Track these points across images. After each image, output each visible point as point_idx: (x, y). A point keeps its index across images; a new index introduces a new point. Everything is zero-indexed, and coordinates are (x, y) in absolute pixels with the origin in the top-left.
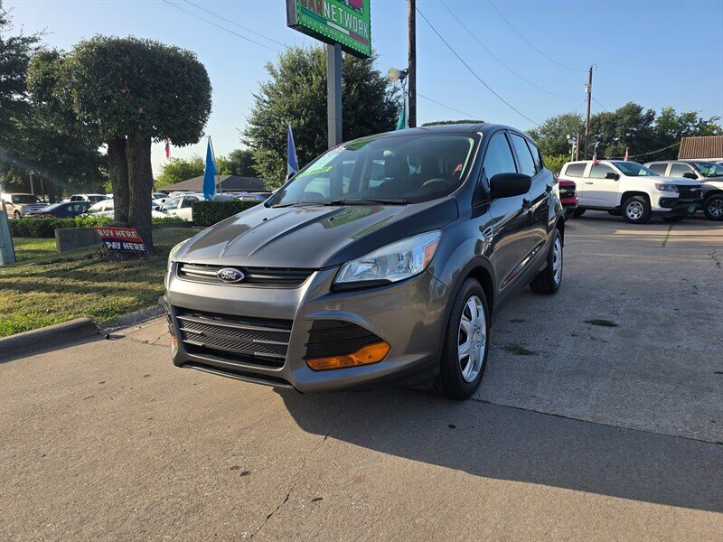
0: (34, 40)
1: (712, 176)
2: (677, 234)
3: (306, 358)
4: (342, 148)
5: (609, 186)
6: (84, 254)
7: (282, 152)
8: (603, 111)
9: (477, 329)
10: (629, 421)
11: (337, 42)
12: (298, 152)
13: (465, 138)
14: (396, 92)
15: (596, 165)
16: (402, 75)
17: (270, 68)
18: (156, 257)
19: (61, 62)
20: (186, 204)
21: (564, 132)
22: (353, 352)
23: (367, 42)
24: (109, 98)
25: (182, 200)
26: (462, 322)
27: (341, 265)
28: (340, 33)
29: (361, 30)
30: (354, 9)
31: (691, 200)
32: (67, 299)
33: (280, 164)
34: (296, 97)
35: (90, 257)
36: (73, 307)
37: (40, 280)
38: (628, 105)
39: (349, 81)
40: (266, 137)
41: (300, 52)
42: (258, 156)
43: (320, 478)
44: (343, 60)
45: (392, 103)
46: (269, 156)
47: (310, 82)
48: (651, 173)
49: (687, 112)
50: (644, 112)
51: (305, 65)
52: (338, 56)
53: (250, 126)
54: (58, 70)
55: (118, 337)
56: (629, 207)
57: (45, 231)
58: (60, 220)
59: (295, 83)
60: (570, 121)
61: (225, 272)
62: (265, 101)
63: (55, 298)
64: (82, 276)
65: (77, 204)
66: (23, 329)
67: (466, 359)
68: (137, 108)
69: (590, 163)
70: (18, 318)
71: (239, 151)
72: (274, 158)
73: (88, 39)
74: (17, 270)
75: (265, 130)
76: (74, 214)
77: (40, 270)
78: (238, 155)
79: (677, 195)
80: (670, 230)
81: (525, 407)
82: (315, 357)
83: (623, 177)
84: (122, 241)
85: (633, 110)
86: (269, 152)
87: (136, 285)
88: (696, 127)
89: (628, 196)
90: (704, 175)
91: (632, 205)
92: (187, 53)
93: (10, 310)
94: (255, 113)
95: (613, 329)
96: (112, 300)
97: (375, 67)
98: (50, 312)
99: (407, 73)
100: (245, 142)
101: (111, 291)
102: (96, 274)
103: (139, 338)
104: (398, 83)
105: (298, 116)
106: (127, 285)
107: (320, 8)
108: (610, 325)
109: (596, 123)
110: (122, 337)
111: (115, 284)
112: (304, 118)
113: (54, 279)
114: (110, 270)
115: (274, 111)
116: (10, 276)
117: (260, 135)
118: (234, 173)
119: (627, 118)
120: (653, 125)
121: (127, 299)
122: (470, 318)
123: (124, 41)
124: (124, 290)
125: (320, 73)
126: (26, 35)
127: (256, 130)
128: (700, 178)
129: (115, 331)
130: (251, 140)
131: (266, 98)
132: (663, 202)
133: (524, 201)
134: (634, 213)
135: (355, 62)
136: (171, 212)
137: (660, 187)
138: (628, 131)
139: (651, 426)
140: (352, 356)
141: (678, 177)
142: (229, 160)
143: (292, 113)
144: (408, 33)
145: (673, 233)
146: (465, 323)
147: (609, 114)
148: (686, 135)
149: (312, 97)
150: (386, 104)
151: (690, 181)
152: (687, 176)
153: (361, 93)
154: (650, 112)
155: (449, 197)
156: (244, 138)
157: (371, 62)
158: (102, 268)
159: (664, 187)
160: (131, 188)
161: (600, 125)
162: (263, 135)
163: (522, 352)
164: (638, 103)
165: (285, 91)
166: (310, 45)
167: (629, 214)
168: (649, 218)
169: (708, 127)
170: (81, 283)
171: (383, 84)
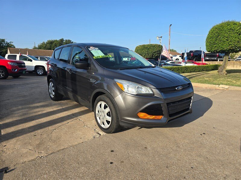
134: (40, 72)
169: (10, 45)
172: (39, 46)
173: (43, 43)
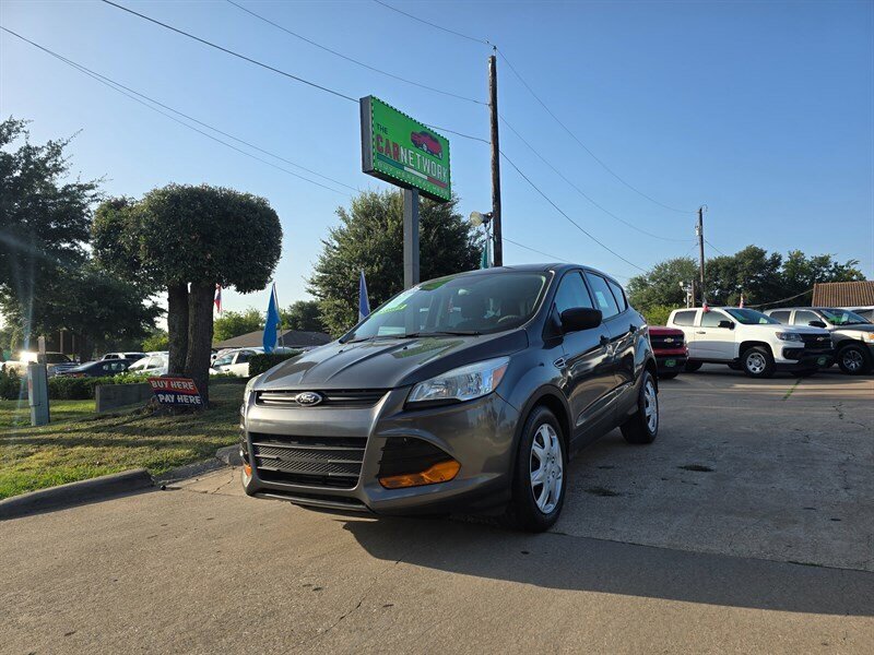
0: (91, 187)
1: (844, 324)
2: (804, 388)
3: (379, 476)
4: (417, 288)
5: (723, 335)
6: (130, 410)
7: (351, 302)
8: (720, 255)
9: (551, 458)
10: (706, 547)
11: (415, 187)
12: (370, 301)
13: (538, 276)
14: (480, 235)
15: (707, 313)
16: (486, 219)
17: (342, 214)
18: (212, 411)
19: (130, 209)
20: (241, 359)
21: (677, 279)
22: (424, 470)
23: (447, 186)
24: (177, 245)
25: (237, 354)
26: (533, 447)
27: (413, 385)
28: (418, 177)
29: (439, 174)
30: (432, 154)
31: (820, 351)
32: (119, 452)
33: (349, 314)
34: (370, 243)
35: (138, 412)
36: (124, 460)
37: (85, 436)
38: (749, 249)
39: (427, 226)
40: (334, 285)
41: (374, 197)
42: (324, 307)
43: (391, 591)
44: (420, 204)
45: (476, 248)
46: (337, 306)
47: (385, 227)
48: (771, 321)
49: (819, 255)
50: (768, 256)
51: (380, 210)
52: (415, 199)
53: (317, 274)
54: (126, 217)
55: (173, 489)
56: (749, 359)
57: (79, 391)
58: (96, 379)
59: (369, 229)
60: (682, 266)
61: (304, 396)
62: (335, 247)
63: (104, 451)
64: (132, 431)
65: (114, 362)
66: (73, 480)
67: (539, 488)
68: (205, 253)
69: (700, 311)
70: (66, 470)
71: (301, 303)
72: (343, 308)
73: (160, 187)
74: (57, 427)
75: (333, 278)
76: (112, 373)
77: (84, 426)
78: (301, 307)
79: (802, 345)
80: (797, 384)
81: (601, 537)
82: (389, 476)
83: (739, 325)
84: (176, 393)
85: (755, 255)
86: (338, 302)
87: (192, 438)
88: (831, 272)
89: (748, 347)
90: (833, 323)
91: (753, 357)
92: (259, 199)
93: (56, 463)
94: (323, 260)
95: (707, 474)
96: (166, 453)
97: (455, 211)
98: (100, 464)
99: (490, 217)
100: (310, 291)
101: (165, 444)
102: (145, 429)
103: (196, 489)
104: (482, 228)
105: (371, 263)
106: (182, 438)
107: (397, 154)
108: (706, 470)
109: (714, 268)
110: (178, 488)
111: (168, 438)
112: (377, 265)
113: (101, 434)
114: (161, 425)
115: (345, 258)
116: (51, 433)
117: (328, 284)
118: (295, 328)
119: (748, 263)
120: (781, 270)
121: (181, 452)
122: (543, 446)
123: (197, 188)
124: (179, 443)
125: (396, 218)
126: (82, 183)
127: (323, 278)
128: (829, 327)
129: (170, 483)
130: (317, 289)
131: (336, 244)
132: (787, 352)
133: (602, 338)
134: (756, 365)
135: (435, 206)
136: (223, 368)
137: (781, 336)
138: (752, 278)
139: (727, 550)
140: (423, 475)
141: (805, 325)
142: (289, 313)
143: (365, 259)
144: (491, 176)
145: (799, 387)
146: (536, 448)
147: (728, 259)
148: (820, 281)
149: (387, 243)
150: (468, 249)
151: (817, 330)
152: (814, 324)
153: (441, 238)
154: (775, 256)
155: (520, 328)
156: (310, 287)
157: (451, 206)
158: (152, 423)
159: (786, 336)
160: (190, 337)
161: (718, 271)
162: (332, 283)
163: (606, 493)
164: (759, 246)
165: (357, 236)
166: (385, 189)
167: (751, 367)
168: (773, 371)
169: (846, 272)
170: (131, 438)
171: (465, 228)
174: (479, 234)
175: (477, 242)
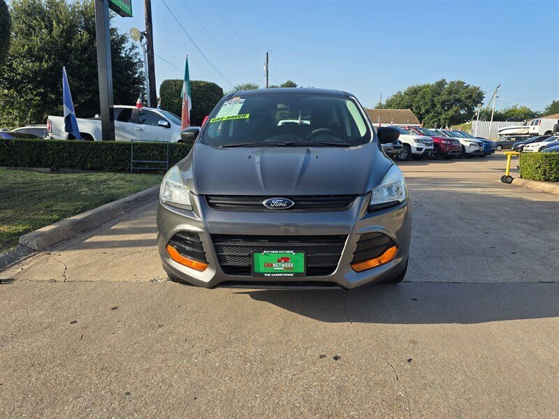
3: (352, 263)
16: (142, 36)
23: (129, 2)
27: (371, 192)
52: (106, 11)
61: (274, 201)
172: (387, 102)
173: (399, 95)
174: (133, 47)
175: (132, 53)
